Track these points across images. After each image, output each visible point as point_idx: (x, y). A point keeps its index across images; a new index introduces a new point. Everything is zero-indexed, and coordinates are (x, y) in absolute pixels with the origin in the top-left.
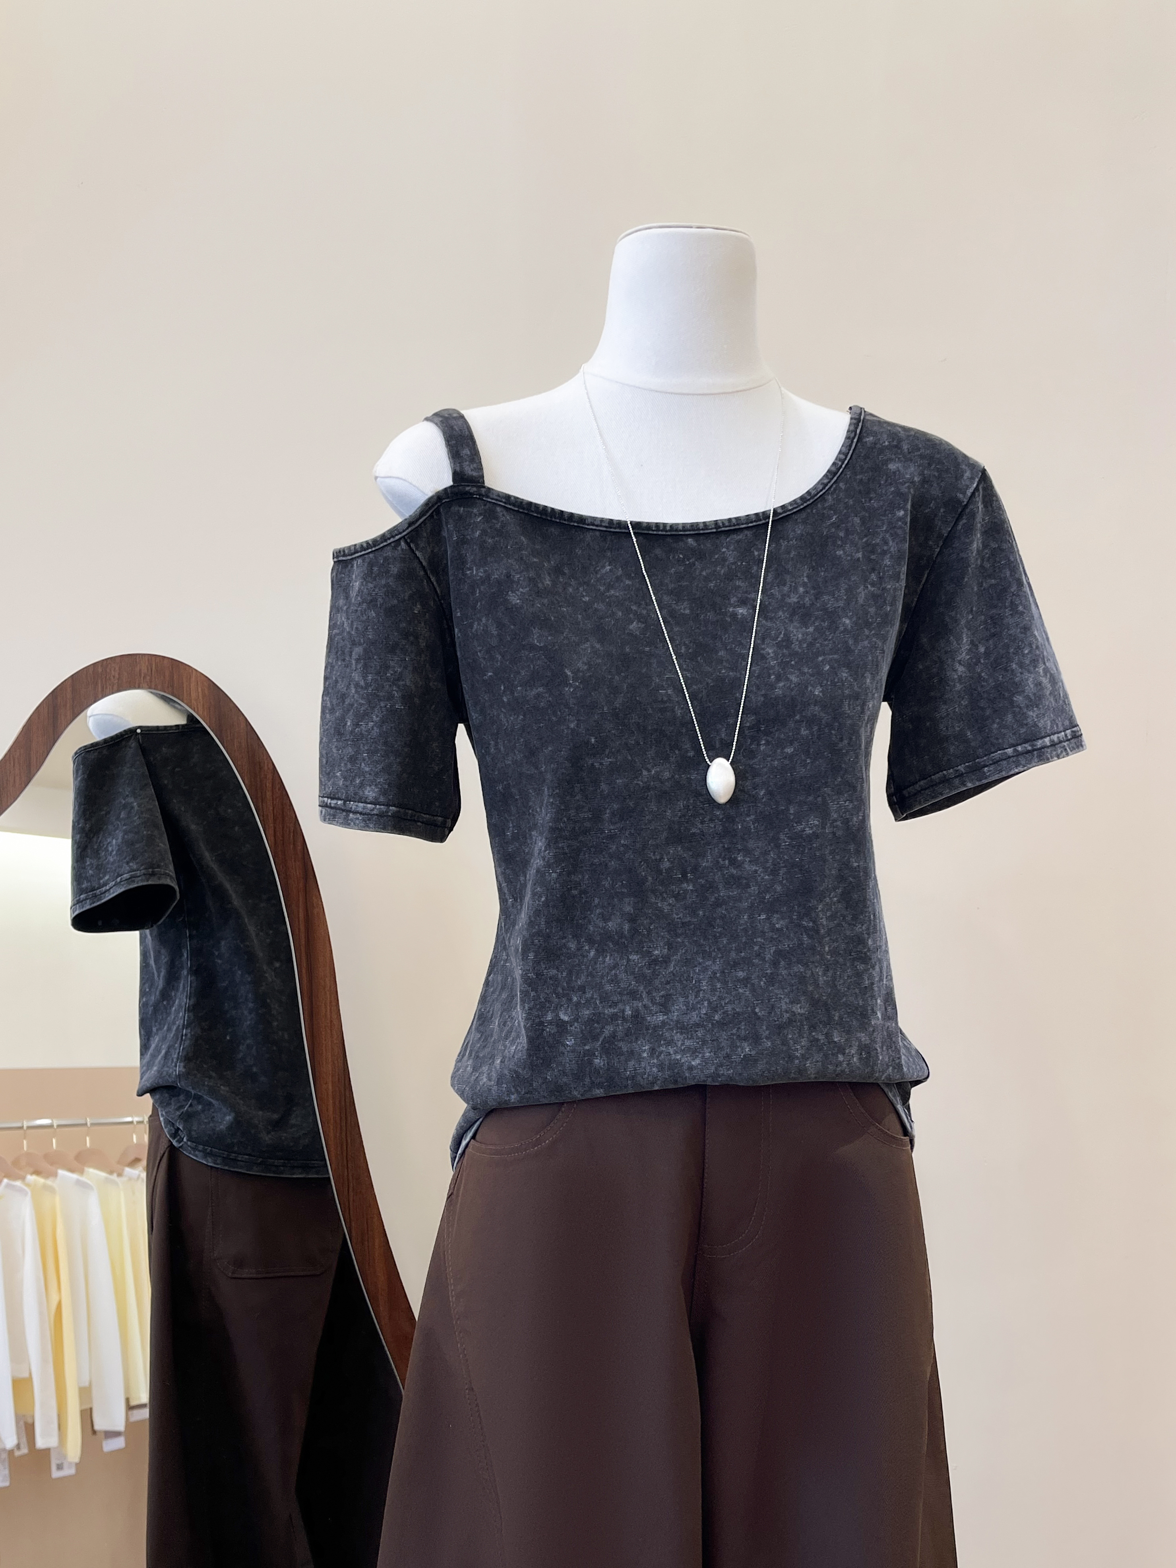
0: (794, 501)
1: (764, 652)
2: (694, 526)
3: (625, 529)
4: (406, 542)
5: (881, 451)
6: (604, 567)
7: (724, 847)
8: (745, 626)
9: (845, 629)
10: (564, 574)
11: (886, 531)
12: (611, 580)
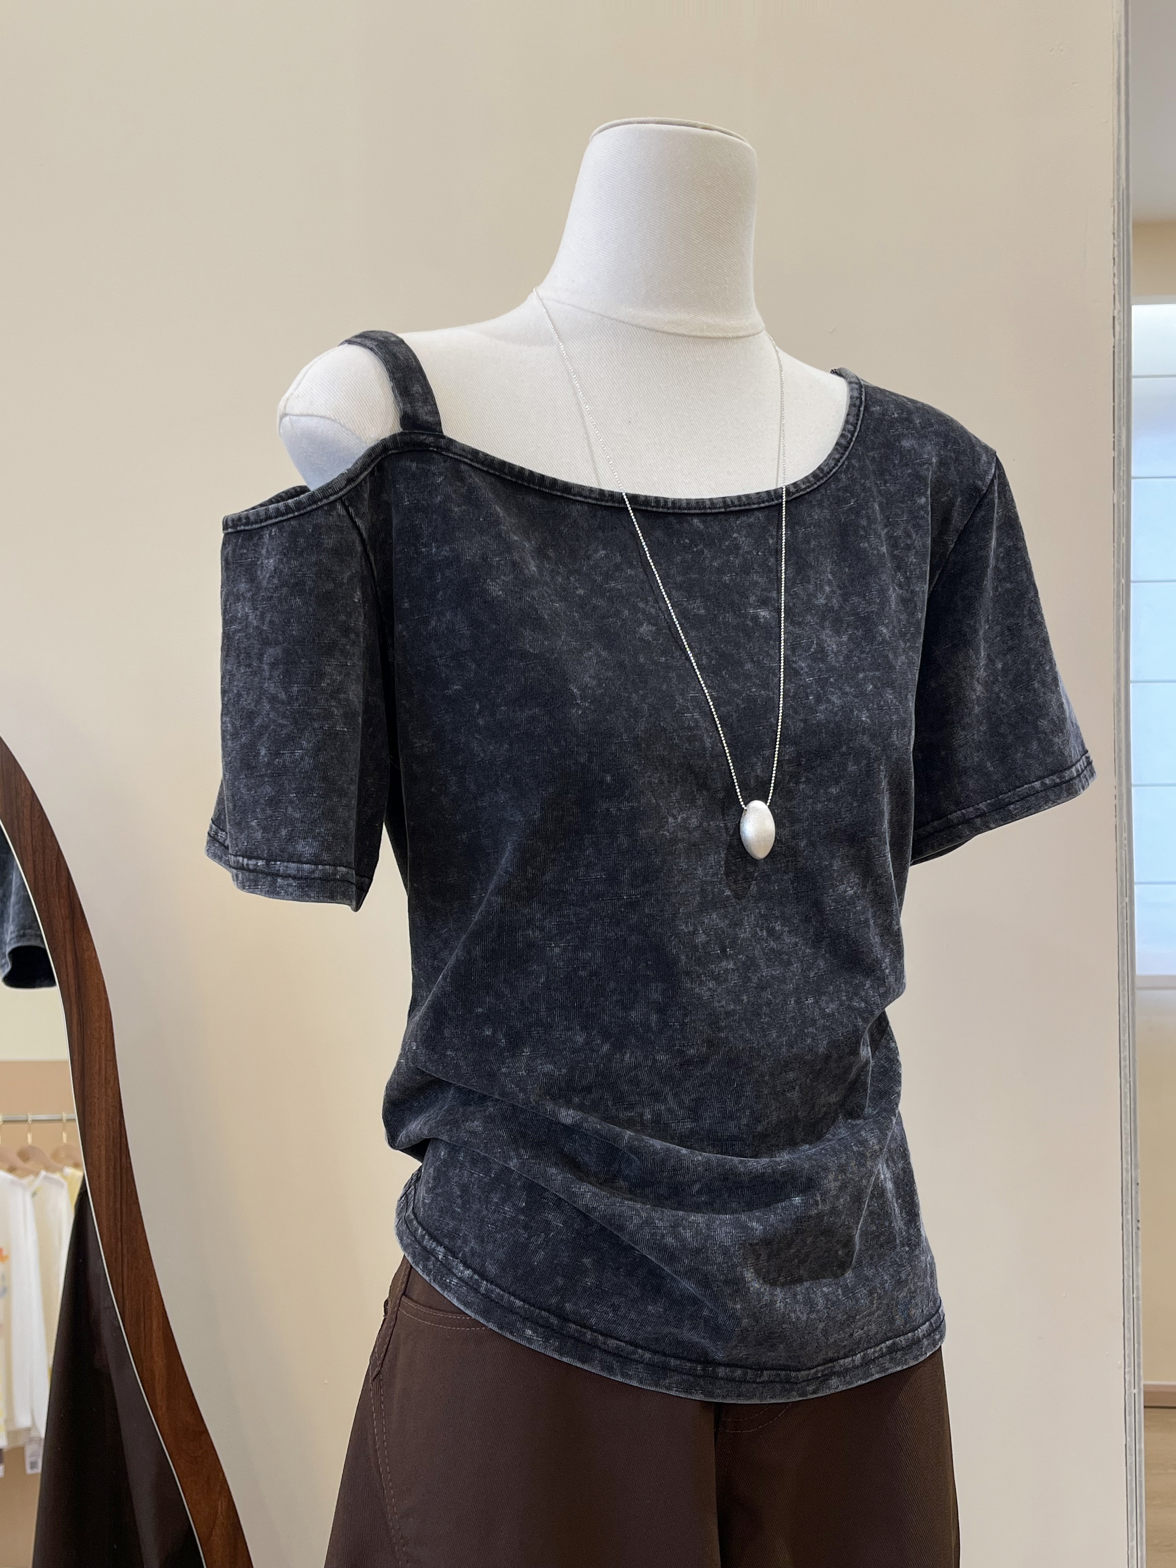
0: (806, 478)
1: (794, 665)
2: (699, 504)
3: (619, 503)
4: (343, 504)
5: (892, 423)
6: (596, 551)
7: (760, 913)
8: (770, 633)
9: (884, 640)
10: (549, 558)
11: (908, 521)
12: (609, 569)
